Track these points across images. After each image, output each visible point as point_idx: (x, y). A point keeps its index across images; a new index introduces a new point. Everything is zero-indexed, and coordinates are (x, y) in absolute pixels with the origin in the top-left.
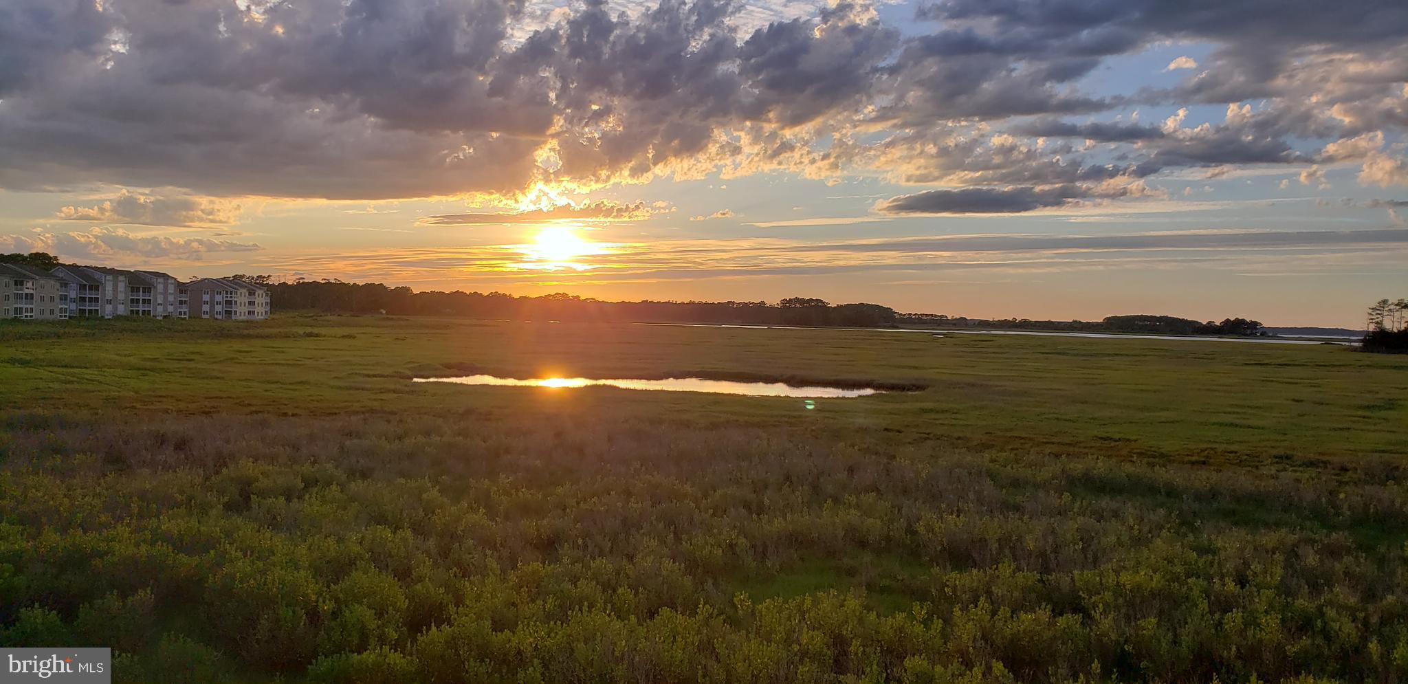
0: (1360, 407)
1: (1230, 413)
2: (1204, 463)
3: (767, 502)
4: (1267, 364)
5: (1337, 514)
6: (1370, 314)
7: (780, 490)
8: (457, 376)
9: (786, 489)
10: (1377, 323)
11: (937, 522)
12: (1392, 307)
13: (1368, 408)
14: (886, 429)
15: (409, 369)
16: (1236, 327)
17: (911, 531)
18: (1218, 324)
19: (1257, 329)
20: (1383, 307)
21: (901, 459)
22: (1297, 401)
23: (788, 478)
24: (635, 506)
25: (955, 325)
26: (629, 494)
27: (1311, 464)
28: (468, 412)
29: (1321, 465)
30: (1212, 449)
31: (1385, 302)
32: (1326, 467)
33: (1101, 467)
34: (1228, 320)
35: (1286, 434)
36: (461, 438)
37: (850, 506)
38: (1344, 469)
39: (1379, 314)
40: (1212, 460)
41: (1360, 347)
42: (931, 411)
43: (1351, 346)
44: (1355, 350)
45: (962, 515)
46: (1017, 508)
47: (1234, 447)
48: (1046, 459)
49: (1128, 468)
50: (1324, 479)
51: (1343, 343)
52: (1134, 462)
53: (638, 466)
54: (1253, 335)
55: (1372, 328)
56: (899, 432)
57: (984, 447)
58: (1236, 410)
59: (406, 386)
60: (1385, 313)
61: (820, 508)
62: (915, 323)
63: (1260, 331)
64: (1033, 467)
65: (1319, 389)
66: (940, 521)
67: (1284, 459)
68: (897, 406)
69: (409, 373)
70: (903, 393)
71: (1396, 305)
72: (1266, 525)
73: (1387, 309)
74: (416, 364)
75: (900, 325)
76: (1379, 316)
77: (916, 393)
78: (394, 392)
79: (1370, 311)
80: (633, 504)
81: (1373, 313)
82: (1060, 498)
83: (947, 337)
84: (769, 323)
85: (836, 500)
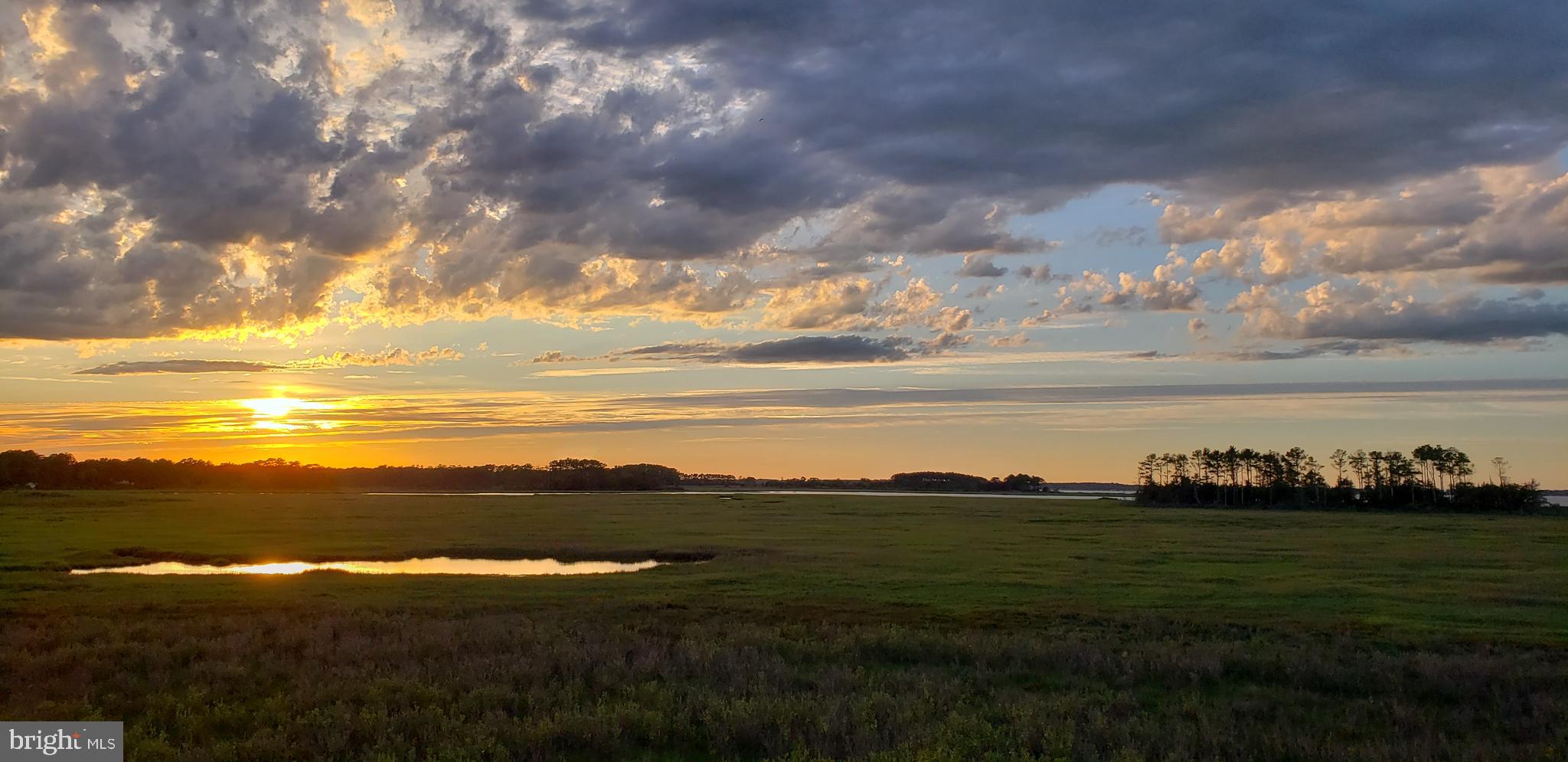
0: (1137, 563)
1: (1017, 573)
2: (995, 626)
3: (530, 701)
4: (1052, 521)
5: (1122, 673)
6: (1141, 469)
7: (547, 685)
8: (134, 564)
9: (553, 684)
10: (1147, 477)
11: (725, 710)
12: (1159, 461)
13: (1144, 562)
14: (669, 606)
15: (66, 558)
16: (1019, 483)
17: (696, 722)
18: (1002, 480)
19: (1039, 485)
20: (1152, 462)
21: (686, 638)
22: (1079, 558)
23: (556, 670)
24: (368, 716)
25: (743, 485)
26: (358, 702)
27: (1095, 622)
28: (149, 609)
29: (1106, 624)
30: (1002, 611)
31: (1153, 456)
32: (1109, 626)
33: (894, 634)
34: (1012, 476)
35: (1070, 593)
36: (136, 643)
37: (628, 699)
38: (1126, 626)
39: (1147, 468)
40: (1002, 624)
41: (1132, 501)
42: (717, 582)
43: (1126, 501)
44: (1129, 504)
45: (752, 699)
46: (811, 687)
47: (1021, 609)
48: (839, 630)
49: (923, 635)
50: (1108, 638)
51: (1119, 498)
52: (927, 628)
53: (373, 667)
54: (1036, 491)
55: (1143, 482)
56: (684, 607)
57: (772, 620)
58: (1024, 569)
59: (60, 580)
60: (1154, 468)
61: (595, 702)
62: (700, 485)
63: (1042, 487)
64: (826, 640)
65: (1098, 545)
66: (728, 707)
67: (1071, 618)
68: (679, 578)
69: (66, 563)
70: (689, 564)
71: (1163, 459)
72: (1057, 689)
73: (1154, 463)
74: (76, 552)
75: (685, 487)
76: (1148, 470)
77: (703, 562)
78: (44, 588)
79: (1140, 466)
80: (365, 714)
81: (1143, 468)
82: (854, 670)
83: (735, 499)
84: (536, 489)
85: (612, 692)
